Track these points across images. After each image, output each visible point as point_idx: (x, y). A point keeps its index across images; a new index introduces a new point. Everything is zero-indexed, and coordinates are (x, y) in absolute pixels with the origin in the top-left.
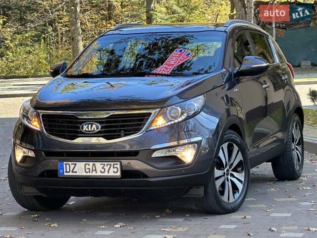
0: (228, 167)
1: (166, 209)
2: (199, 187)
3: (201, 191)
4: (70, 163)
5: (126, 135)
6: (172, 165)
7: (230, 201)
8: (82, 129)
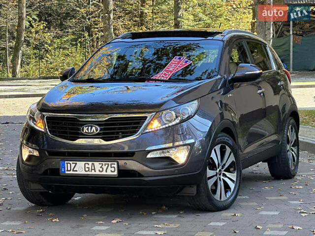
0: (220, 168)
1: (162, 206)
2: (192, 186)
3: (193, 190)
4: (71, 162)
5: (123, 137)
6: (166, 165)
7: (222, 200)
8: (83, 131)
